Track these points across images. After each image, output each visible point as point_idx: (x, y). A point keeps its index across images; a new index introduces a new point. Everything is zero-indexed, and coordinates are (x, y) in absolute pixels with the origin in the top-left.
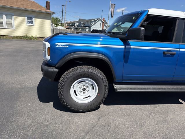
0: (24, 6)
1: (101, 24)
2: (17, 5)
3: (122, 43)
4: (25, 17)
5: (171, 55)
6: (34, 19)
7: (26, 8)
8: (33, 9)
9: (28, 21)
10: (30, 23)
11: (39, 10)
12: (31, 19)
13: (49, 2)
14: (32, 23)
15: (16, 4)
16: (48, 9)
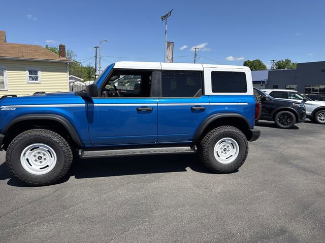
0: (24, 54)
2: (12, 54)
3: (84, 101)
4: (25, 70)
5: (149, 111)
6: (40, 73)
7: (28, 57)
8: (38, 57)
9: (30, 77)
10: (33, 79)
11: (47, 58)
12: (35, 72)
13: (64, 46)
14: (36, 79)
15: (10, 52)
16: (62, 57)
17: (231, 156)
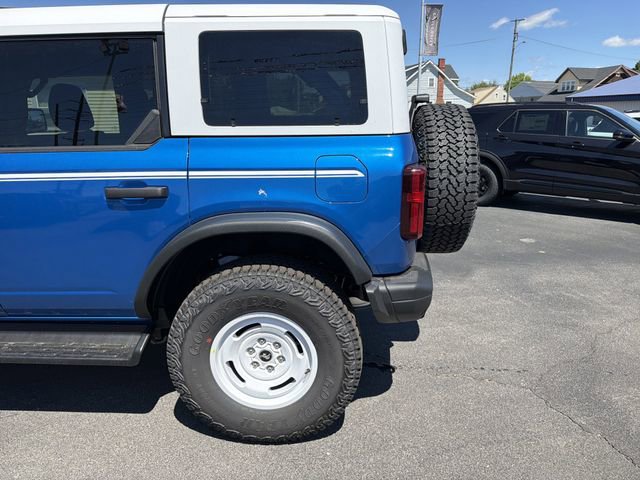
1: (432, 80)
17: (291, 380)
